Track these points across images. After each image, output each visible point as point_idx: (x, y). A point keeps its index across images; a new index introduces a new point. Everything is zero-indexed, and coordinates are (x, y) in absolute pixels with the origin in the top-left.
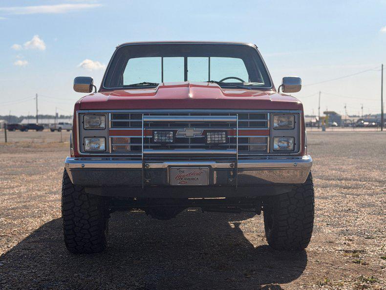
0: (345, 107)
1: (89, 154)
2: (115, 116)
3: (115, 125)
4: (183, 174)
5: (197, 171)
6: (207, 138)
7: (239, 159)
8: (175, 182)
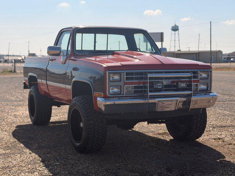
0: (41, 51)
1: (113, 96)
2: (127, 74)
3: (127, 79)
4: (164, 105)
5: (170, 103)
6: (178, 85)
7: (193, 95)
8: (159, 109)
